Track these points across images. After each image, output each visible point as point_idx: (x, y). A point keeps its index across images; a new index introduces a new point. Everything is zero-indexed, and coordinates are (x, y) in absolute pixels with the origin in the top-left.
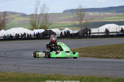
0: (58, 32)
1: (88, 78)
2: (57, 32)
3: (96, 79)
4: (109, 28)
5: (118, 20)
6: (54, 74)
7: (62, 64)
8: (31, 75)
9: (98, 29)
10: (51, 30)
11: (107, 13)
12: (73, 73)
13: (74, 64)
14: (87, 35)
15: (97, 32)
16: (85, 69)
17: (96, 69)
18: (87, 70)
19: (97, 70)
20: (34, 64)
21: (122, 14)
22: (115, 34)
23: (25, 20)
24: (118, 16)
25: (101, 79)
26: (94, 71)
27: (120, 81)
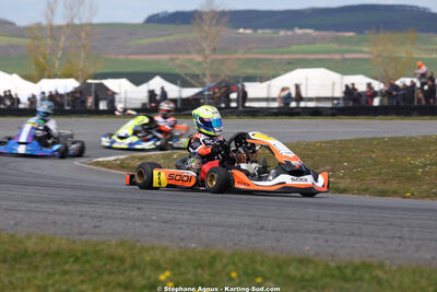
0: (126, 92)
1: (236, 259)
2: (123, 91)
3: (262, 264)
4: (307, 85)
5: (337, 57)
6: (114, 242)
7: (141, 206)
8: (34, 240)
9: (269, 86)
10: (101, 84)
11: (300, 28)
12: (182, 239)
13: (182, 208)
15: (264, 95)
16: (222, 226)
17: (262, 228)
18: (233, 230)
19: (267, 230)
20: (42, 202)
21: (351, 34)
22: (329, 105)
23: (12, 46)
24: (336, 40)
25: (280, 265)
26: (256, 235)
27: (348, 272)
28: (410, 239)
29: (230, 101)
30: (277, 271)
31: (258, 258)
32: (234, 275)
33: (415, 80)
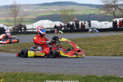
1: (22, 75)
3: (29, 76)
4: (43, 25)
9: (33, 25)
11: (41, 8)
12: (7, 70)
14: (21, 32)
15: (31, 28)
17: (30, 66)
18: (22, 67)
22: (49, 30)
24: (52, 11)
25: (35, 76)
26: (28, 68)
27: (54, 77)
28: (71, 67)
29: (22, 30)
30: (34, 77)
31: (28, 74)
32: (22, 80)
33: (73, 22)
